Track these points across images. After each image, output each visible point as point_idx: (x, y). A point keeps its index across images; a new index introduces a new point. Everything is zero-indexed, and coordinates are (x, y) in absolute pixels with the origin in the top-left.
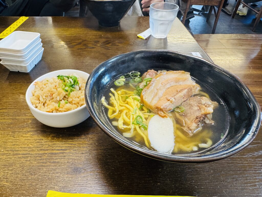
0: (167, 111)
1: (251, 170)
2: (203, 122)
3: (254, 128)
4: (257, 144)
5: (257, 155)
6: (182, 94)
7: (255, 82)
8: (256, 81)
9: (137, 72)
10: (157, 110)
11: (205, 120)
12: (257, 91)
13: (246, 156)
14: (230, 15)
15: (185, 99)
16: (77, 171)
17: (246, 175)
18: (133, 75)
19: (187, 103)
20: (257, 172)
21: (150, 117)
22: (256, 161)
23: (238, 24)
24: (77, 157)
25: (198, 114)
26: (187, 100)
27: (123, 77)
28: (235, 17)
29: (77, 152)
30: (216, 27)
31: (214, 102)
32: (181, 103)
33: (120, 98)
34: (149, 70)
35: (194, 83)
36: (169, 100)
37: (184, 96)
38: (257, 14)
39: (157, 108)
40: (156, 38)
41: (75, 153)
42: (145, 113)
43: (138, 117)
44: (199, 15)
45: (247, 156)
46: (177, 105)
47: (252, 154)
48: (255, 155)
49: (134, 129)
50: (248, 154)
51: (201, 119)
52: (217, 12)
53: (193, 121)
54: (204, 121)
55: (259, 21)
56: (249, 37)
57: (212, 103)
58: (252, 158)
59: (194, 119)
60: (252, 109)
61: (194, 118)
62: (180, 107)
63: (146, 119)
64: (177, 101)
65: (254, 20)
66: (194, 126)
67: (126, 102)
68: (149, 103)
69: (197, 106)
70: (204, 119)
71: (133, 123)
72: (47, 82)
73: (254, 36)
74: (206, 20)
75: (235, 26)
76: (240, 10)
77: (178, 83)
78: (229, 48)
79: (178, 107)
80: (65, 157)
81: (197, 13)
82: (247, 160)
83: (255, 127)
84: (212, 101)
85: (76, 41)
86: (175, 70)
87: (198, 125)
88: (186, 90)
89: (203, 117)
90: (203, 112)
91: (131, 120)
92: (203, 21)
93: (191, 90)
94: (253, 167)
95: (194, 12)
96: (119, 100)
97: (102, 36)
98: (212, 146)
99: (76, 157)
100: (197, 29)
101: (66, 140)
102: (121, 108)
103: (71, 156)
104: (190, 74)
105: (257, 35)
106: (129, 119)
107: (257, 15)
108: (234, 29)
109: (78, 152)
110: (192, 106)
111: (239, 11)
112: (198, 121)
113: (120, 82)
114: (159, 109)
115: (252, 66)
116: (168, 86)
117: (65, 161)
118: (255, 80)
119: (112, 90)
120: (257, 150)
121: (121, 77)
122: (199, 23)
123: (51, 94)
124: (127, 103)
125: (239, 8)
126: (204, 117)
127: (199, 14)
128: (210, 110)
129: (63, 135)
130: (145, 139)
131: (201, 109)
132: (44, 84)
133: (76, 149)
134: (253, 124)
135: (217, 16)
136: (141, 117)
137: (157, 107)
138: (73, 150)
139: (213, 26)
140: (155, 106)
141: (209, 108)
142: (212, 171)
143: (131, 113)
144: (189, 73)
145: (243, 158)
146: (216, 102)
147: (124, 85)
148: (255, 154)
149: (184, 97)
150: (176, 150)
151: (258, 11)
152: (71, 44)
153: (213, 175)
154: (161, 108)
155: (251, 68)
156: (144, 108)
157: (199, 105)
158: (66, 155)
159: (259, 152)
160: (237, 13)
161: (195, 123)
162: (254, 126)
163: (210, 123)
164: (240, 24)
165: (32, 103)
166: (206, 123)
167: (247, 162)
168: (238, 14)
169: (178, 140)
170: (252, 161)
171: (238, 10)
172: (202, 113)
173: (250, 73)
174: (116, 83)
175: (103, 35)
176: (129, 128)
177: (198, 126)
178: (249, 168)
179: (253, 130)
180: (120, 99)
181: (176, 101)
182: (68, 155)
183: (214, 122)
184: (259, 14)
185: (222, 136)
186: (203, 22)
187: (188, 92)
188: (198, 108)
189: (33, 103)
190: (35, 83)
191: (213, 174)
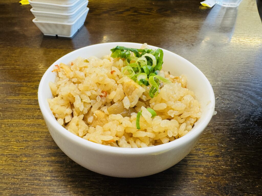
72: (86, 64)
123: (103, 92)
132: (79, 69)
165: (54, 114)
189: (57, 116)
190: (56, 68)
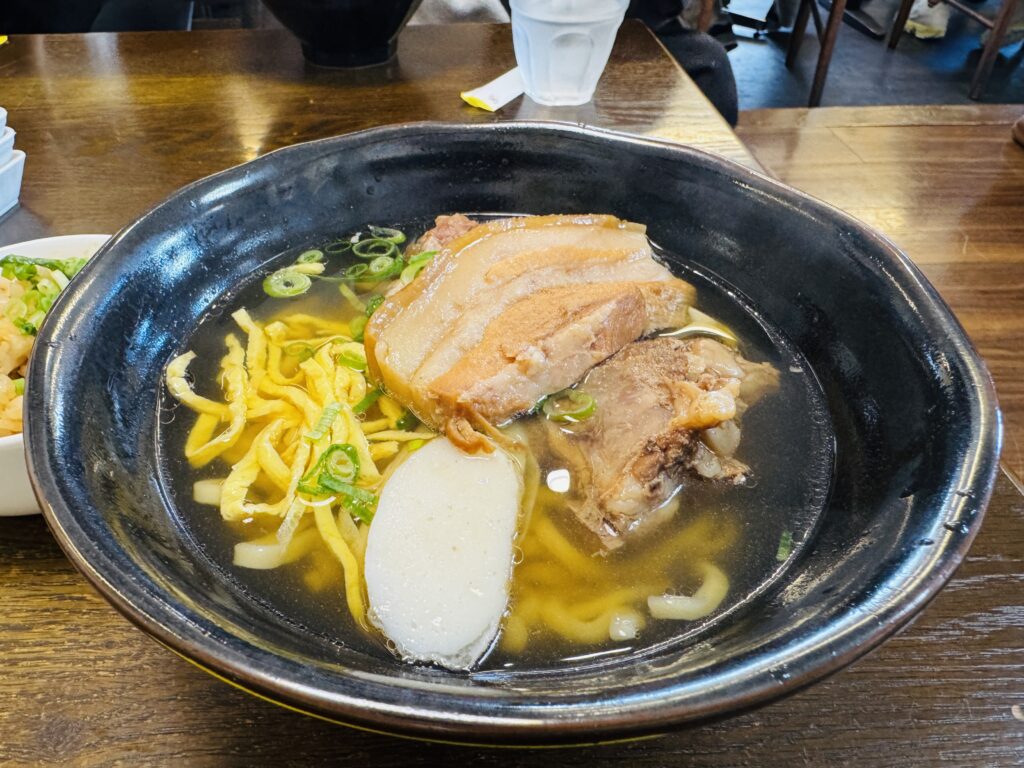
0: (500, 415)
1: (956, 712)
2: (684, 470)
3: (959, 500)
4: (988, 574)
5: (985, 630)
6: (584, 326)
7: (979, 295)
8: (984, 292)
9: (392, 231)
10: (442, 414)
11: (692, 459)
12: (991, 333)
13: (932, 637)
14: (879, 38)
15: (604, 354)
16: (59, 743)
17: (933, 741)
18: (368, 245)
19: (612, 370)
20: (991, 719)
21: (405, 450)
22: (981, 660)
23: (909, 71)
24: (75, 661)
25: (658, 428)
26: (610, 357)
27: (313, 257)
28: (898, 45)
29: (82, 638)
30: (823, 84)
31: (758, 366)
32: (581, 372)
33: (276, 354)
34: (441, 219)
35: (663, 275)
36: (512, 360)
37: (596, 335)
38: (988, 32)
39: (441, 401)
40: (544, 107)
41: (70, 641)
42: (388, 429)
43: (336, 454)
44: (756, 39)
45: (937, 633)
46: (561, 384)
47: (963, 624)
48: (978, 629)
49: (301, 521)
50: (943, 626)
51: (673, 453)
52: (824, 25)
53: (624, 470)
54: (688, 466)
55: (994, 57)
56: (956, 115)
57: (744, 370)
58: (965, 645)
59: (635, 454)
60: (950, 390)
61: (633, 451)
62: (573, 395)
63: (382, 464)
64: (557, 361)
65: (976, 54)
66: (627, 494)
67: (299, 377)
68: (403, 375)
69: (659, 385)
70: (690, 452)
71: (300, 489)
73: (974, 109)
74: (784, 61)
75: (900, 80)
76: (920, 17)
77: (582, 275)
78: (876, 160)
79: (561, 396)
80: (15, 664)
81: (749, 32)
82: (939, 659)
83: (963, 495)
84: (745, 362)
85: (190, 128)
86: (565, 213)
87: (653, 488)
88: (611, 306)
89: (682, 446)
90: (684, 416)
91: (298, 471)
92: (773, 63)
93: (639, 303)
94: (966, 694)
95: (737, 29)
96: (266, 367)
97: (312, 102)
98: (724, 605)
99: (70, 665)
100: (748, 96)
101: (38, 579)
102: (263, 408)
103: (48, 659)
104: (647, 233)
105: (988, 109)
106: (289, 464)
107: (985, 36)
108: (894, 91)
109: (86, 638)
110: (634, 389)
111: (913, 19)
112: (653, 466)
113: (294, 281)
114: (452, 407)
115: (968, 232)
116: (519, 289)
117: (8, 690)
118: (981, 288)
119: (241, 316)
120: (986, 601)
121: (302, 258)
122: (756, 69)
124: (303, 384)
125: (915, 7)
126: (687, 442)
127: (756, 35)
128: (722, 404)
129: (33, 551)
130: (351, 579)
131: (677, 403)
133: (79, 621)
134: (951, 478)
135: (825, 38)
136: (353, 455)
137: (440, 396)
138: (63, 627)
139: (811, 83)
140: (433, 392)
141: (713, 393)
142: (757, 724)
143: (304, 432)
144: (644, 227)
145: (918, 645)
146: (766, 365)
147: (312, 291)
148: (976, 626)
149: (594, 340)
150: (519, 638)
151: (991, 18)
152: (167, 138)
153: (760, 744)
154: (459, 400)
155: (967, 238)
156: (387, 407)
157: (669, 381)
158: (21, 656)
159: (997, 612)
160: (908, 31)
161: (635, 475)
162: (959, 489)
163: (723, 474)
164: (920, 71)
166: (700, 478)
167: (937, 669)
168: (912, 33)
169: (543, 572)
170: (961, 662)
171: (911, 15)
172: (675, 420)
173: (961, 260)
174: (275, 285)
175: (315, 100)
176: (278, 516)
177: (656, 497)
178: (945, 700)
179: (952, 517)
180: (270, 363)
181: (550, 364)
182: (32, 655)
183: (746, 468)
184: (995, 31)
185: (785, 545)
186: (774, 68)
187: (622, 314)
188: (664, 398)
191: (761, 741)
